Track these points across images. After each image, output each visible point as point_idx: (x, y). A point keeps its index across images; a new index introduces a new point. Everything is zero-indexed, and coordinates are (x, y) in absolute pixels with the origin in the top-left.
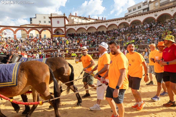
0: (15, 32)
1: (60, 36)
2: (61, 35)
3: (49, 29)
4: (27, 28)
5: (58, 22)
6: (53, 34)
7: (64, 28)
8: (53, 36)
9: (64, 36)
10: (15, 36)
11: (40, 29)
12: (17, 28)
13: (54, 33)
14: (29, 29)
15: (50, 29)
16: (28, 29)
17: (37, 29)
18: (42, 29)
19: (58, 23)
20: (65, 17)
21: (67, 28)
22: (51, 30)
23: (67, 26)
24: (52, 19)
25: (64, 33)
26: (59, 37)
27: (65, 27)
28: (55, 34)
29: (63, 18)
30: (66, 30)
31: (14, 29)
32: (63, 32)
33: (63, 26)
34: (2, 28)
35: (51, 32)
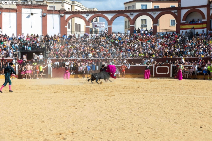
0: (110, 22)
1: (195, 26)
3: (173, 12)
4: (132, 13)
6: (182, 22)
7: (206, 8)
8: (182, 27)
9: (205, 25)
11: (155, 13)
12: (115, 14)
13: (183, 20)
14: (135, 14)
15: (176, 11)
16: (132, 15)
17: (150, 13)
18: (158, 13)
22: (176, 14)
25: (206, 20)
26: (194, 28)
27: (208, 6)
28: (184, 22)
30: (211, 12)
31: (110, 17)
32: (204, 18)
33: (206, 3)
34: (90, 15)
35: (177, 18)
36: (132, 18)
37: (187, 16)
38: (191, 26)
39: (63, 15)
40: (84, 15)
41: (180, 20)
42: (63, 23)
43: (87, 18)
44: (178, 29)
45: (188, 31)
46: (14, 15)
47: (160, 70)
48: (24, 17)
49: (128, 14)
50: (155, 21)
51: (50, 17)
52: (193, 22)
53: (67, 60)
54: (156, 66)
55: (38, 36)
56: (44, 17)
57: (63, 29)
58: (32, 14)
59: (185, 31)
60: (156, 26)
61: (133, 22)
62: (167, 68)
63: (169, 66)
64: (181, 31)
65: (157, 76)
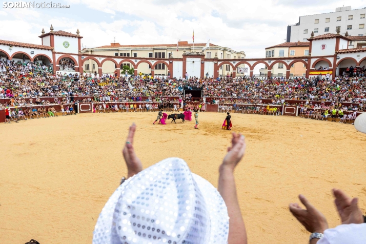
0: (252, 68)
1: (322, 73)
2: (325, 71)
3: (304, 60)
5: (323, 47)
6: (311, 68)
7: (333, 58)
8: (311, 73)
9: (331, 72)
10: (251, 73)
11: (289, 61)
12: (256, 61)
14: (272, 62)
15: (307, 59)
16: (270, 62)
17: (285, 61)
18: (292, 61)
19: (323, 49)
20: (338, 37)
21: (339, 58)
22: (307, 62)
23: (341, 53)
24: (313, 42)
25: (332, 68)
26: (321, 74)
27: (335, 57)
28: (313, 69)
29: (335, 40)
30: (338, 61)
31: (252, 63)
32: (331, 66)
33: (333, 53)
34: (237, 62)
35: (307, 66)
36: (270, 64)
37: (316, 64)
38: (319, 73)
39: (216, 62)
40: (232, 62)
41: (310, 67)
42: (216, 68)
43: (234, 65)
44: (307, 75)
45: (316, 76)
46: (181, 63)
47: (288, 110)
48: (188, 64)
49: (267, 62)
50: (289, 67)
51: (206, 63)
52: (320, 70)
53: (216, 99)
54: (285, 106)
55: (197, 78)
56: (202, 64)
57: (216, 73)
58: (193, 62)
59: (313, 76)
60: (289, 72)
61: (271, 67)
62: (294, 109)
63: (296, 107)
64: (310, 76)
65: (285, 114)
